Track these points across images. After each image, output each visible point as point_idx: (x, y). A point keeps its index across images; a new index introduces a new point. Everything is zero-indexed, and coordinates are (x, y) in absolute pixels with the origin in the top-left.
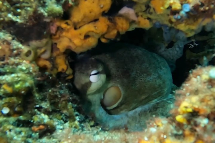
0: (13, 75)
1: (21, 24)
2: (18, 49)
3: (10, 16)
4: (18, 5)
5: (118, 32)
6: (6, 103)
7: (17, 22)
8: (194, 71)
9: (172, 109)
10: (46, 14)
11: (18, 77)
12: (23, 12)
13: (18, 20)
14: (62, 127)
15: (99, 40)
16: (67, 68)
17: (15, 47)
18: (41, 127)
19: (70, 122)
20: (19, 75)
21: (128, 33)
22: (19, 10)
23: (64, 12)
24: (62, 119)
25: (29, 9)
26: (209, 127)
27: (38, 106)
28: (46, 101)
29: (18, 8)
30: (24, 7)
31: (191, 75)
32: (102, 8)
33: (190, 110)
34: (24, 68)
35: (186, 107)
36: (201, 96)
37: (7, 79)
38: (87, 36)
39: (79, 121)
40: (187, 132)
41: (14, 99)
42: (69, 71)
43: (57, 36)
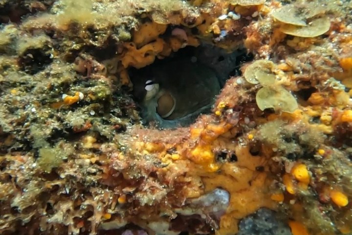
0: (96, 87)
1: (99, 47)
2: (97, 67)
3: (91, 41)
4: (96, 33)
5: (172, 51)
6: (92, 107)
7: (95, 46)
8: (229, 80)
9: (213, 108)
10: (118, 39)
11: (99, 88)
12: (100, 38)
13: (96, 44)
14: (130, 127)
15: (156, 57)
16: (129, 82)
17: (95, 66)
18: (117, 126)
19: (137, 124)
20: (100, 86)
21: (180, 50)
22: (96, 37)
23: (131, 37)
24: (130, 122)
25: (104, 35)
26: (234, 115)
27: (112, 111)
28: (117, 108)
29: (96, 35)
30: (100, 34)
31: (227, 83)
32: (159, 31)
33: (224, 106)
34: (103, 81)
35: (222, 105)
36: (231, 96)
37: (92, 90)
38: (147, 55)
39: (143, 124)
40: (222, 120)
41: (98, 105)
42: (131, 85)
43: (122, 55)
